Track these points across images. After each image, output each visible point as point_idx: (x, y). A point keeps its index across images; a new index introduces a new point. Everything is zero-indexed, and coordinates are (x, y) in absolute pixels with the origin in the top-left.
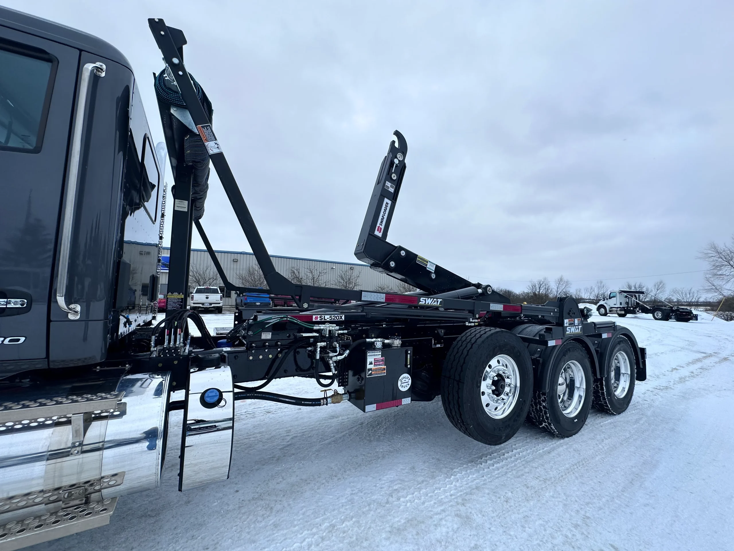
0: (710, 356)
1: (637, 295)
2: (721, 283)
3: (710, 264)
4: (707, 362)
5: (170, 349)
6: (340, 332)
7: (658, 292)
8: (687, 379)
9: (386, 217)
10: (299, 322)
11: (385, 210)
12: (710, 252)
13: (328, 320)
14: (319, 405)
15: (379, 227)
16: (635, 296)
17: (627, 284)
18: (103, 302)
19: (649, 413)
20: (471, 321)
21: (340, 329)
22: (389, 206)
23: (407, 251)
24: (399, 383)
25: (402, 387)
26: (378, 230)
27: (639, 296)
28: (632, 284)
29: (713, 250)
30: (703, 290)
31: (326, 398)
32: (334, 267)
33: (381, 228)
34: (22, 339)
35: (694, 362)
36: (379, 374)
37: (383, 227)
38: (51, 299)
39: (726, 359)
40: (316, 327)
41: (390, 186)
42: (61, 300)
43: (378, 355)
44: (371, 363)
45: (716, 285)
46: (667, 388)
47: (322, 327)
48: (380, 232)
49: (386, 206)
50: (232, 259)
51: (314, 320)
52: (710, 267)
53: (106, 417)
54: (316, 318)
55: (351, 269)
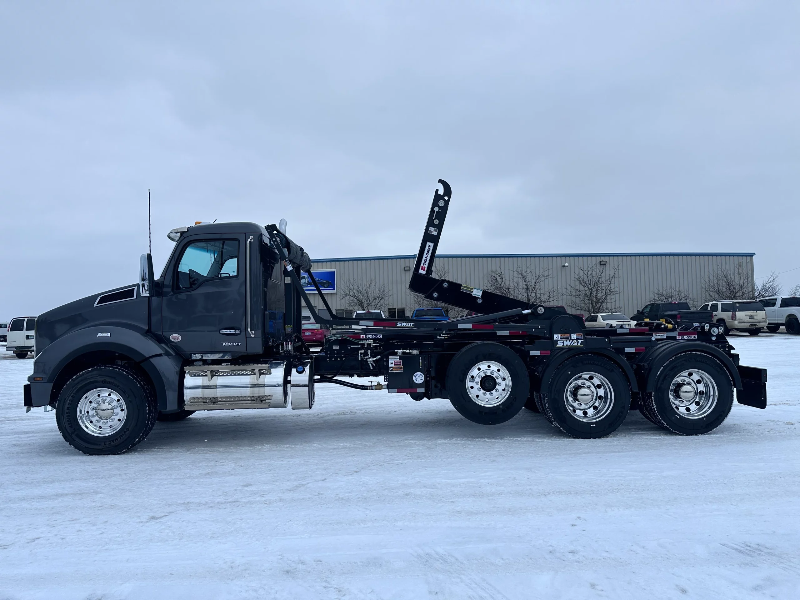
5: (287, 351)
6: (374, 344)
9: (429, 258)
10: (351, 339)
11: (428, 252)
13: (371, 338)
14: (367, 389)
15: (422, 267)
18: (261, 331)
20: (442, 335)
21: (374, 343)
22: (432, 248)
23: (450, 283)
24: (414, 378)
25: (417, 380)
26: (422, 269)
31: (372, 386)
32: (567, 264)
33: (425, 268)
34: (240, 344)
36: (397, 371)
37: (426, 266)
38: (246, 330)
40: (361, 342)
41: (433, 230)
42: (249, 330)
43: (397, 359)
44: (392, 364)
47: (364, 342)
48: (424, 270)
49: (429, 248)
50: (403, 267)
51: (361, 338)
53: (265, 374)
54: (363, 337)
55: (600, 264)
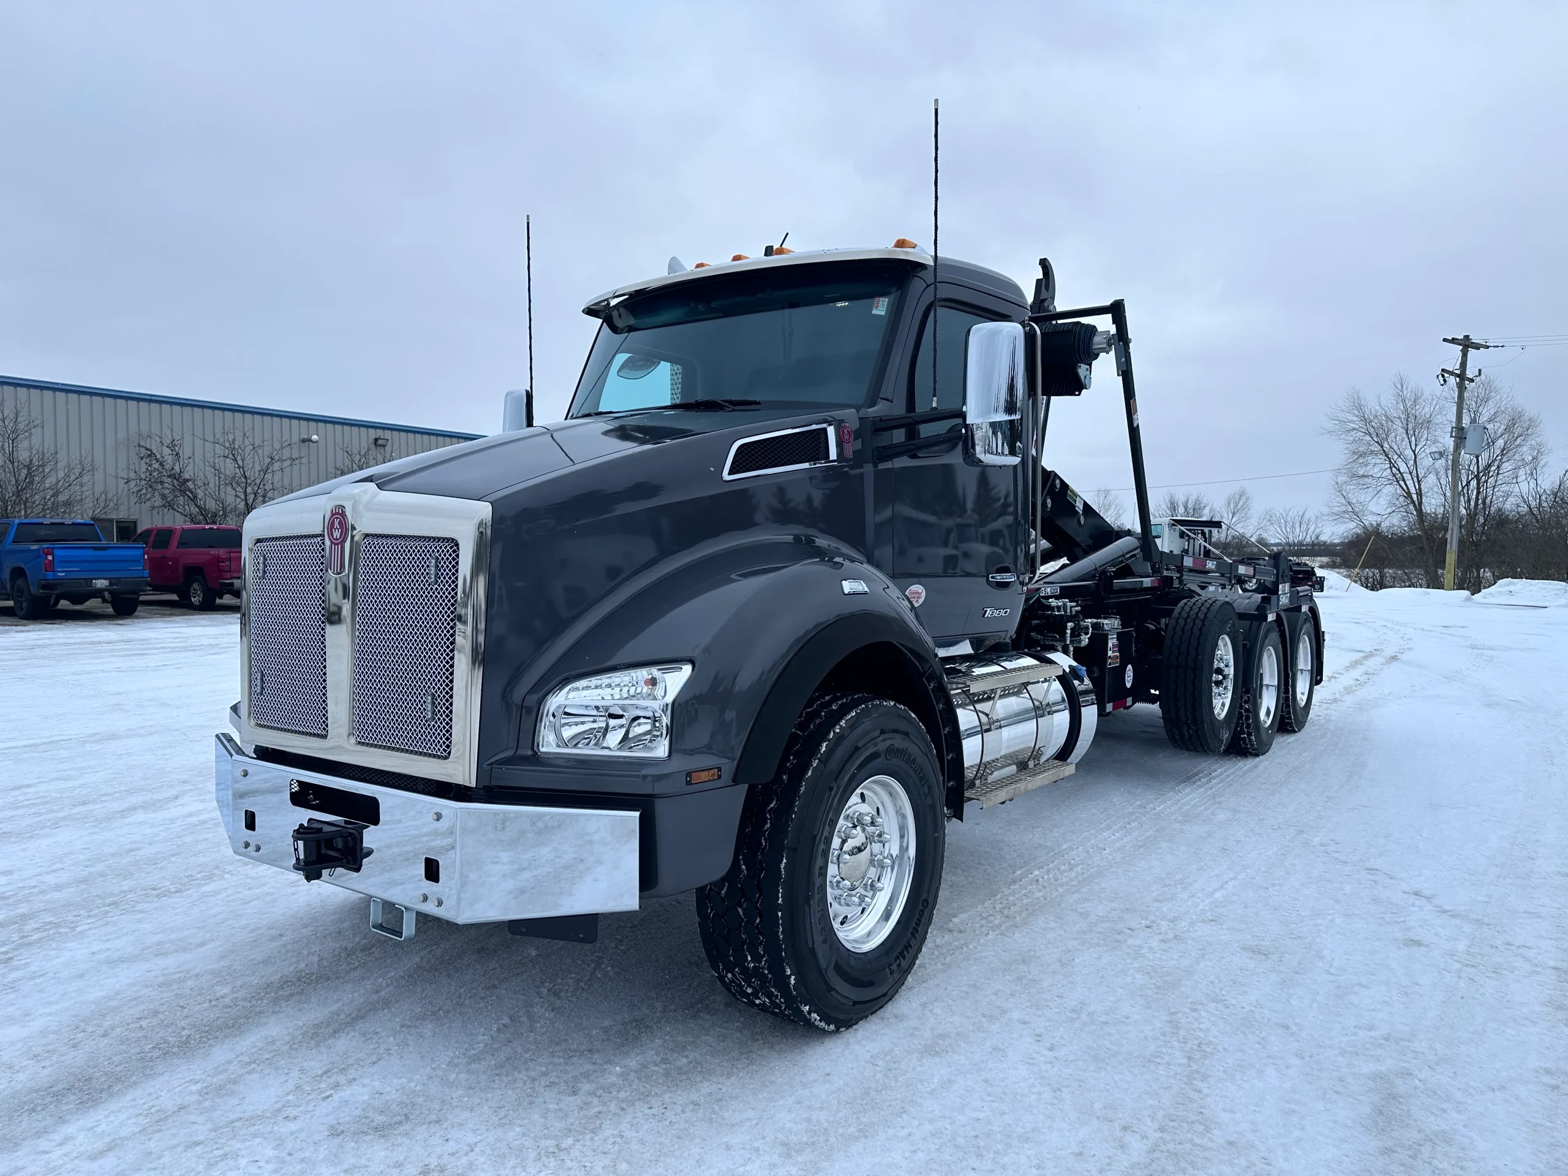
0: (1371, 655)
1: (1206, 530)
2: (1362, 498)
3: (1347, 448)
4: (1372, 663)
7: (1234, 520)
8: (1354, 688)
12: (1351, 417)
16: (1203, 533)
17: (1167, 498)
19: (1331, 727)
24: (1126, 677)
25: (1127, 682)
27: (1210, 532)
28: (1180, 499)
29: (1357, 413)
30: (1328, 515)
32: (315, 437)
35: (1355, 664)
36: (1115, 664)
39: (1394, 658)
43: (1115, 639)
44: (1110, 649)
45: (1354, 501)
46: (1335, 700)
51: (1042, 594)
52: (1348, 455)
55: (375, 444)
